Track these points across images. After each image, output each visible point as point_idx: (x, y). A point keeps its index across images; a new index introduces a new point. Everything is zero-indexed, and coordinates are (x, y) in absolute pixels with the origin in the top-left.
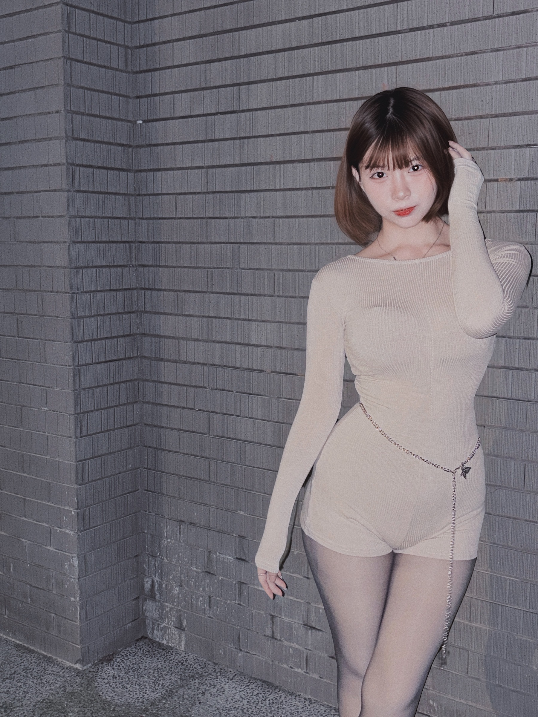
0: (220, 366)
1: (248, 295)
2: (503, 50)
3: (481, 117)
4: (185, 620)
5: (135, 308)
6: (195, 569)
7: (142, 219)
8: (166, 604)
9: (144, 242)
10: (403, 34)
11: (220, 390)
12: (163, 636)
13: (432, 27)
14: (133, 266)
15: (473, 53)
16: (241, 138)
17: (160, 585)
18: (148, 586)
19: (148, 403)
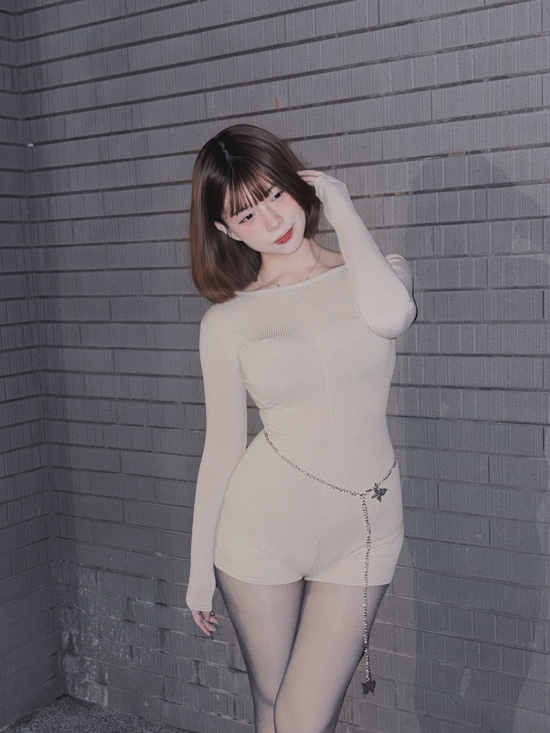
0: (128, 399)
1: (153, 323)
2: (392, 61)
3: (374, 130)
4: (107, 674)
5: (36, 342)
6: (114, 618)
7: (38, 247)
8: (86, 658)
9: (42, 272)
10: (293, 47)
11: (129, 425)
12: (85, 692)
13: (320, 39)
14: (31, 298)
15: (363, 64)
16: (136, 159)
17: (79, 638)
18: (66, 639)
19: (56, 443)
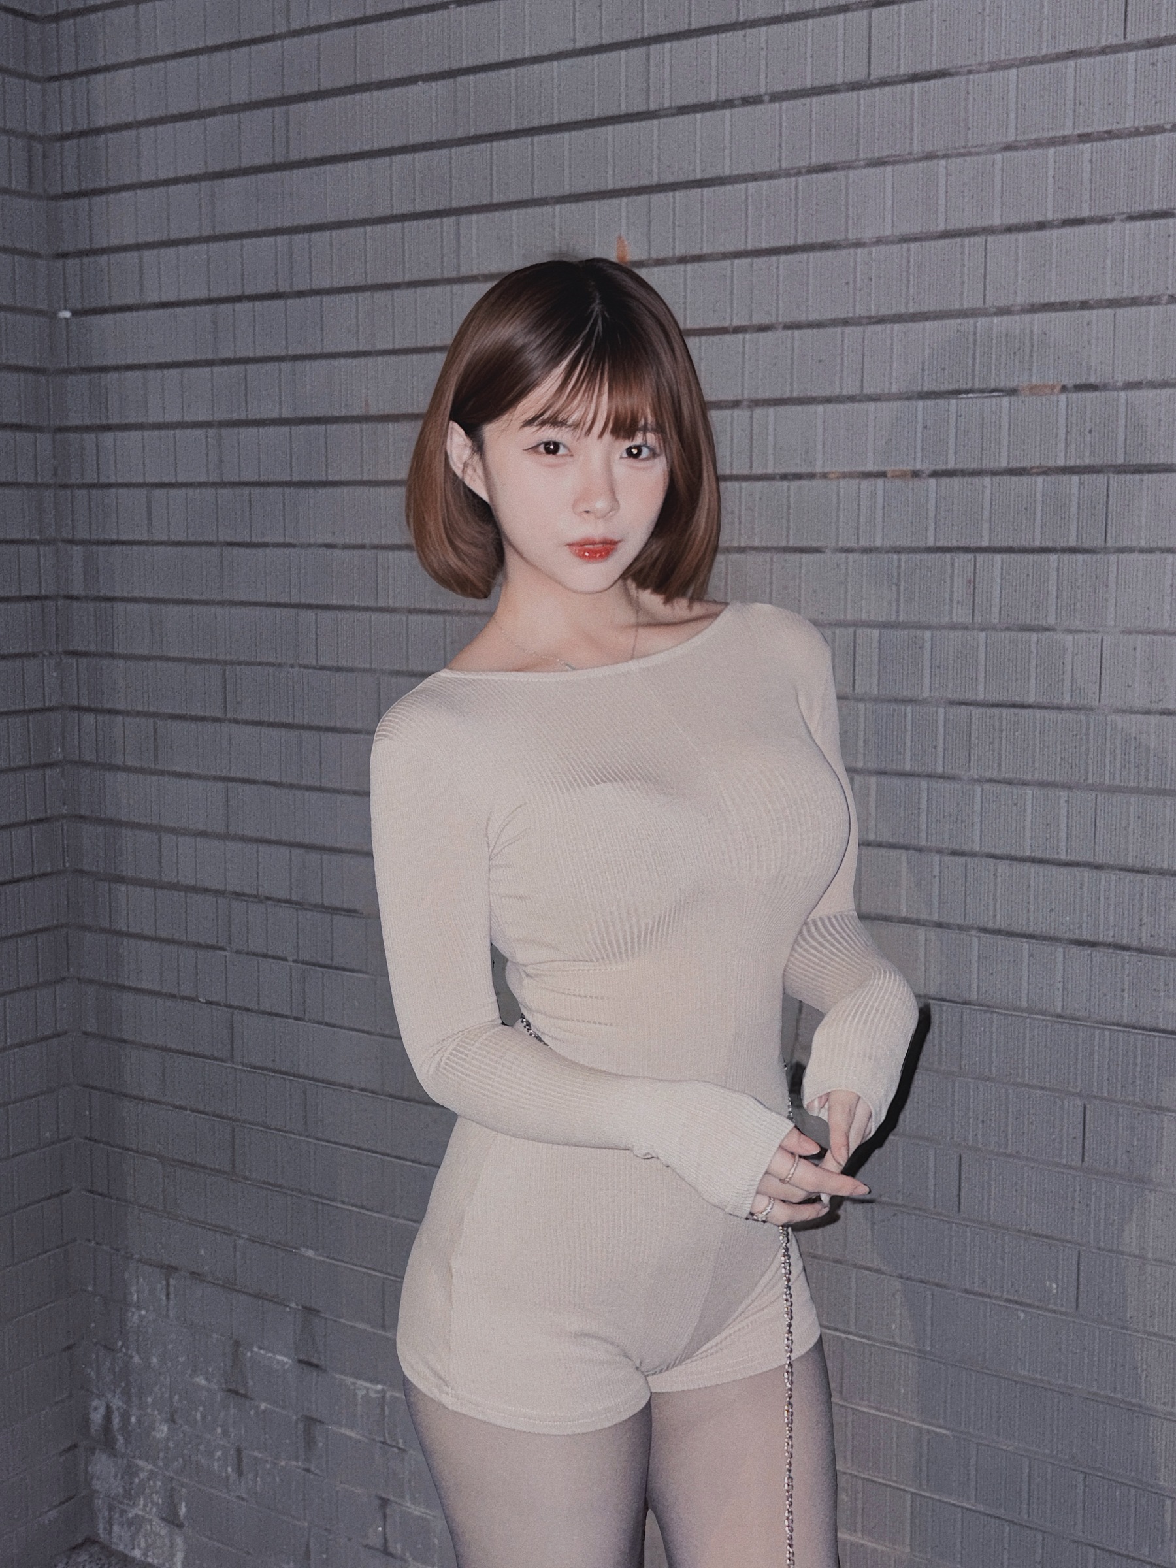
0: (255, 897)
1: (319, 729)
2: (895, 163)
3: (846, 322)
4: (184, 1504)
5: (58, 754)
6: (203, 1382)
7: (72, 542)
8: (141, 1463)
9: (77, 598)
10: (663, 120)
11: (255, 954)
12: (133, 1537)
13: (728, 104)
14: (51, 654)
15: (825, 168)
16: (296, 358)
17: (125, 1417)
18: (97, 1417)
19: (91, 982)
